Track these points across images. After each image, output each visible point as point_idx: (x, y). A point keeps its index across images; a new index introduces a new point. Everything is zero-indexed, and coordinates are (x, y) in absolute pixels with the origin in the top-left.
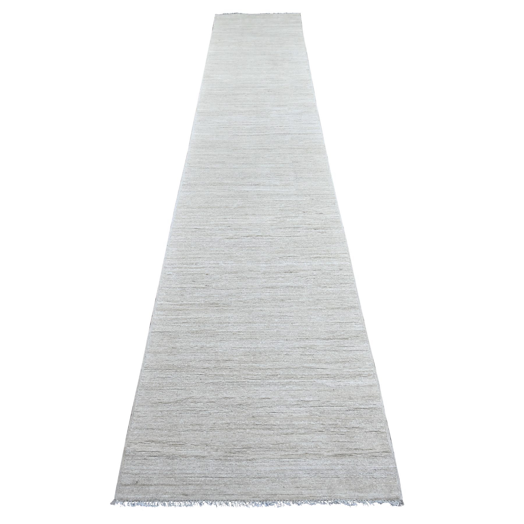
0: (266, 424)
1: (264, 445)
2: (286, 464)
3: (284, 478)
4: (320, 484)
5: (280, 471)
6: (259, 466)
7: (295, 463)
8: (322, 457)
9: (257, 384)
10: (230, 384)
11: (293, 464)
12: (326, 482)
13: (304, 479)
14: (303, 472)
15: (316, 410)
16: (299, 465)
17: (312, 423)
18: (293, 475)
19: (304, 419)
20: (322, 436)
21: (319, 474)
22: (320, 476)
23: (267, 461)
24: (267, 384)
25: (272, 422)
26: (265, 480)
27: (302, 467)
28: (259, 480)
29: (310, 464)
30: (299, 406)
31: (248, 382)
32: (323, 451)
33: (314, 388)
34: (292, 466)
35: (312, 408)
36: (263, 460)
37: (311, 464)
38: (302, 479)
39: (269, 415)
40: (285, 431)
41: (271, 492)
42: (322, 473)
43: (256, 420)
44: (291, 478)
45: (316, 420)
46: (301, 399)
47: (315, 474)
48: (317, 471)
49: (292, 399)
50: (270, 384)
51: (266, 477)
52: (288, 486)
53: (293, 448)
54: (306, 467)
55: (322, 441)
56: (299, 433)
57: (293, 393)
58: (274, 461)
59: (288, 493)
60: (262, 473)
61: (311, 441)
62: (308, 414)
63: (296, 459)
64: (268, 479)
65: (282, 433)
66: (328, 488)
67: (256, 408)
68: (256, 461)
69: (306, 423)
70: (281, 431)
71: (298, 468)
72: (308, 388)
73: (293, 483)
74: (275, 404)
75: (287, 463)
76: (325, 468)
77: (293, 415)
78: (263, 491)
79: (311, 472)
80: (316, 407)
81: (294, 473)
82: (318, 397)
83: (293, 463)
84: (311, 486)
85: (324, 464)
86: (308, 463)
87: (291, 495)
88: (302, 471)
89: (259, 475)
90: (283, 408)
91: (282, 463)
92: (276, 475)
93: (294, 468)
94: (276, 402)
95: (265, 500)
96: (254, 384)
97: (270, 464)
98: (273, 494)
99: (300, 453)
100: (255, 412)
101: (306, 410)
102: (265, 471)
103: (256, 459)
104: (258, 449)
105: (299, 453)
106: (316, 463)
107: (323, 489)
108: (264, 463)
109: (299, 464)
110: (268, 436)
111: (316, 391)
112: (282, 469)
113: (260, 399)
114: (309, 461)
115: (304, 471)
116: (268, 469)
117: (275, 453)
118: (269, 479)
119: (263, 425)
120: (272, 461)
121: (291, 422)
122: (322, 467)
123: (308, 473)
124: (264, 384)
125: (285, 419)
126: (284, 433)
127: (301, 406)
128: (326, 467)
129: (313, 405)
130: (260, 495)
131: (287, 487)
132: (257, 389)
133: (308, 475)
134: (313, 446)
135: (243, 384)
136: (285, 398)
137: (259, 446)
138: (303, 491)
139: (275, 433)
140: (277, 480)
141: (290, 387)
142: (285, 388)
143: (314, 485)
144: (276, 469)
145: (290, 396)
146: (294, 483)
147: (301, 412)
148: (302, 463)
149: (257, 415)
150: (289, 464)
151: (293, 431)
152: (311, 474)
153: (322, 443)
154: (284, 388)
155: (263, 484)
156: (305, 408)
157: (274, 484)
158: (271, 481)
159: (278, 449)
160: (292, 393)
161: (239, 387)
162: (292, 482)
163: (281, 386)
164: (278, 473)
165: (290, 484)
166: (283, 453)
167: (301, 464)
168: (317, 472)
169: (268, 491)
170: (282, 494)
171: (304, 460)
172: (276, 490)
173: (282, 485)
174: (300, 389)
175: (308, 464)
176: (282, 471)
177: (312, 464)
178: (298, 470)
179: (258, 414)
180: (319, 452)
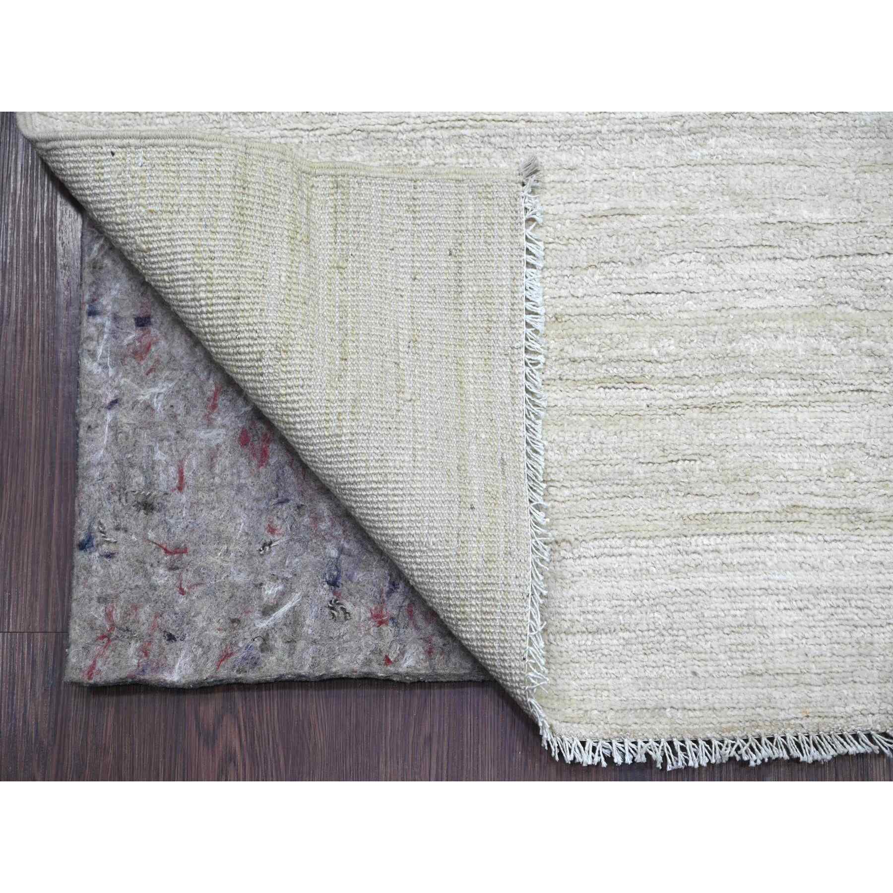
0: (614, 354)
1: (606, 469)
2: (705, 563)
3: (695, 632)
4: (848, 659)
5: (681, 600)
6: (588, 576)
7: (745, 557)
8: (862, 527)
9: (570, 130)
10: (446, 134)
11: (735, 562)
12: (876, 645)
13: (784, 633)
14: (778, 602)
15: (845, 274)
16: (761, 566)
17: (825, 345)
18: (735, 616)
19: (789, 326)
20: (867, 417)
21: (848, 610)
22: (852, 619)
23: (624, 551)
24: (617, 128)
25: (641, 346)
26: (615, 642)
27: (777, 577)
28: (589, 643)
29: (811, 561)
30: (768, 252)
31: (529, 121)
32: (870, 496)
33: (839, 153)
34: (731, 574)
35: (828, 263)
36: (602, 543)
37: (817, 564)
38: (773, 633)
39: (628, 308)
40: (703, 392)
41: (638, 696)
42: (860, 603)
43: (569, 336)
44: (727, 630)
45: (842, 331)
46: (781, 212)
47: (833, 610)
48: (840, 596)
49: (735, 216)
50: (631, 131)
51: (618, 628)
52: (711, 669)
53: (735, 480)
54: (792, 578)
55: (864, 445)
56: (765, 399)
57: (743, 181)
58: (655, 551)
59: (711, 700)
60: (599, 609)
61: (818, 443)
62: (805, 298)
63: (750, 538)
64: (626, 635)
65: (689, 402)
66: (882, 675)
67: (566, 272)
68: (575, 551)
69: (800, 346)
70: (683, 393)
71: (759, 580)
72: (811, 152)
73: (734, 655)
74: (658, 246)
75: (711, 556)
76: (875, 584)
77: (742, 302)
78: (606, 693)
79: (814, 601)
80: (848, 256)
81: (740, 606)
82: (858, 201)
83: (735, 558)
84: (813, 666)
85: (873, 559)
86: (800, 559)
87: (722, 709)
88: (774, 598)
89: (590, 617)
90: (692, 267)
91: (688, 559)
92: (662, 620)
93: (739, 580)
94: (661, 233)
95: (615, 734)
96: (557, 130)
97: (637, 567)
98: (648, 706)
99: (766, 502)
100: (564, 293)
101: (798, 277)
102: (611, 597)
103: (572, 539)
104: (580, 490)
105: (762, 504)
106: (837, 555)
107: (861, 683)
108: (608, 560)
109: (764, 563)
110: (623, 421)
111: (848, 170)
112: (688, 587)
113: (586, 221)
114: (809, 545)
115: (782, 598)
116: (626, 587)
117: (655, 505)
118: (633, 635)
119: (601, 360)
120: (644, 551)
121: (730, 343)
122: (861, 578)
123: (801, 605)
124: (604, 129)
125: (702, 328)
126: (696, 402)
127: (778, 253)
128: (881, 577)
129: (832, 248)
130: (595, 712)
131: (707, 671)
132: (575, 161)
133: (802, 614)
134: (824, 470)
135: (504, 132)
136: (701, 207)
137: (585, 477)
138: (777, 694)
139: (658, 402)
140: (668, 639)
141: (726, 146)
142: (705, 152)
143: (824, 664)
144: (660, 588)
145: (727, 198)
146: (738, 655)
147: (776, 286)
148: (775, 560)
149: (577, 311)
150: (719, 561)
151: (737, 390)
152: (815, 611)
153: (868, 454)
154: (697, 153)
155: (604, 659)
156: (795, 265)
157: (653, 657)
158: (641, 647)
159: (671, 488)
160: (738, 177)
161: (487, 150)
162: (730, 650)
163: (684, 140)
164: (672, 608)
165: (722, 656)
166: (693, 507)
167: (770, 564)
168: (841, 602)
169: (626, 694)
170: (687, 706)
171: (784, 545)
172: (660, 686)
173: (689, 662)
174: (774, 153)
175: (800, 564)
176: (687, 600)
177: (822, 562)
178: (759, 592)
179: (579, 302)
180: (849, 500)
